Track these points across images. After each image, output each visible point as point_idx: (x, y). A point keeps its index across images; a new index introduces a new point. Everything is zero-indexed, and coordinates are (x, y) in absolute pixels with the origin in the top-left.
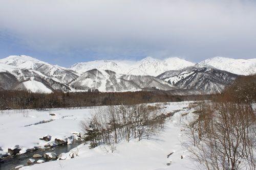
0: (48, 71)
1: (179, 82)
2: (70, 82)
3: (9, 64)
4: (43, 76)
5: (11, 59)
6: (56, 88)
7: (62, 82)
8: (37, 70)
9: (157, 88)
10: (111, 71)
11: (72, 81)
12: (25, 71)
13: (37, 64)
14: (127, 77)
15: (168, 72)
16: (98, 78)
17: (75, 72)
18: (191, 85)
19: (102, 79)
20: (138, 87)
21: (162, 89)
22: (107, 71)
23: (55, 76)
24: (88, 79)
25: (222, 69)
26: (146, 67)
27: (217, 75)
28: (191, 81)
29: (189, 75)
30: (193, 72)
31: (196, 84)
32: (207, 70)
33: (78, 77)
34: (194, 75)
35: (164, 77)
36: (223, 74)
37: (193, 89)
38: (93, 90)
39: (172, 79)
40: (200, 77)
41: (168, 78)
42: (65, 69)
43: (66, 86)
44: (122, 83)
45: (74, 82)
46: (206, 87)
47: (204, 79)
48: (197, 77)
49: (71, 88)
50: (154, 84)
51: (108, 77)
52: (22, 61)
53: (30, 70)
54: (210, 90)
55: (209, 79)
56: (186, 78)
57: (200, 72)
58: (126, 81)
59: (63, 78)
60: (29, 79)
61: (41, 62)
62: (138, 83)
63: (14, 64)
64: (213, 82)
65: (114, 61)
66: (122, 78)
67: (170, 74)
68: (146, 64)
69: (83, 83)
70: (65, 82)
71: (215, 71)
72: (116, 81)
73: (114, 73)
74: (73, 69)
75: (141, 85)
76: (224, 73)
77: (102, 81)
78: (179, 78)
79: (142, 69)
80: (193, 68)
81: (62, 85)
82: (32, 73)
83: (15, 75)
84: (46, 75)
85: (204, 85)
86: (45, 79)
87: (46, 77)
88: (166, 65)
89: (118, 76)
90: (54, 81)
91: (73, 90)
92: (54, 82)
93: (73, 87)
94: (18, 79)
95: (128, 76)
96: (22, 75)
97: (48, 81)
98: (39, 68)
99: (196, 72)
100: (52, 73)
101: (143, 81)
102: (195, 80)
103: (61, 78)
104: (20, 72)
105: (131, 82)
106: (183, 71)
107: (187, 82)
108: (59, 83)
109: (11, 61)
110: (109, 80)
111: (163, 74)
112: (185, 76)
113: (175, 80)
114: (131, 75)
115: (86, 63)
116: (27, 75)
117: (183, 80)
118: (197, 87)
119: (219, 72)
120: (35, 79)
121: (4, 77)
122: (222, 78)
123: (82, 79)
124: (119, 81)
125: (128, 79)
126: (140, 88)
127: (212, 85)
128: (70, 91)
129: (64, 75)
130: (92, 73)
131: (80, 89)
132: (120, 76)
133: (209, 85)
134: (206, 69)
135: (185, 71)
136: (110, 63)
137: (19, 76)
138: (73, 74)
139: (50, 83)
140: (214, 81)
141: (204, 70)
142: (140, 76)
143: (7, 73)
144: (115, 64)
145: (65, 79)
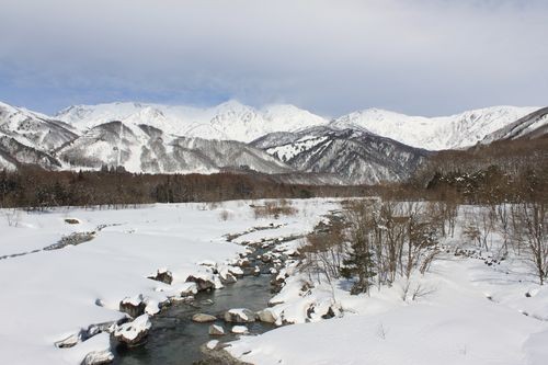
0: (6, 120)
1: (295, 158)
2: (59, 149)
6: (28, 160)
7: (40, 148)
9: (252, 168)
10: (152, 128)
11: (63, 146)
14: (187, 143)
15: (274, 134)
16: (124, 141)
17: (71, 127)
18: (321, 164)
19: (132, 144)
20: (212, 164)
21: (263, 171)
22: (143, 127)
23: (21, 132)
24: (100, 143)
25: (382, 135)
26: (226, 122)
27: (374, 145)
28: (321, 157)
29: (316, 143)
30: (326, 138)
31: (332, 162)
32: (354, 135)
33: (76, 137)
34: (327, 144)
35: (265, 144)
36: (386, 145)
37: (324, 172)
38: (112, 168)
39: (281, 151)
40: (339, 148)
41: (274, 147)
42: (46, 117)
43: (50, 158)
44: (176, 154)
45: (68, 148)
46: (351, 170)
47: (347, 152)
48: (334, 147)
49: (61, 162)
50: (245, 160)
51: (146, 141)
54: (359, 176)
55: (357, 154)
56: (311, 150)
57: (341, 137)
58: (186, 150)
59: (42, 138)
62: (212, 156)
64: (365, 159)
65: (156, 106)
66: (176, 144)
67: (277, 140)
68: (227, 117)
69: (90, 151)
70: (46, 147)
71: (369, 138)
72: (162, 149)
73: (160, 132)
74: (65, 119)
75: (217, 160)
76: (387, 142)
77: (131, 148)
78: (297, 148)
79: (219, 127)
80: (326, 128)
81: (40, 154)
85: (348, 165)
87: (1, 134)
88: (269, 119)
89: (167, 140)
90: (19, 144)
91: (66, 167)
92: (21, 146)
93: (66, 159)
95: (190, 139)
97: (6, 143)
99: (332, 137)
100: (14, 126)
101: (223, 152)
102: (331, 155)
103: (37, 137)
105: (197, 153)
106: (304, 135)
107: (312, 158)
108: (33, 149)
110: (149, 148)
111: (262, 139)
112: (309, 145)
113: (288, 152)
114: (197, 139)
115: (92, 107)
117: (305, 152)
118: (333, 170)
119: (379, 140)
122: (384, 153)
123: (87, 143)
124: (169, 150)
125: (191, 146)
126: (215, 166)
127: (364, 167)
128: (60, 169)
129: (45, 132)
130: (111, 128)
131: (84, 165)
132: (172, 139)
133: (358, 165)
134: (351, 132)
135: (309, 134)
136: (149, 109)
138: (66, 131)
139: (11, 149)
140: (368, 158)
141: (347, 135)
142: (215, 141)
144: (158, 113)
145: (45, 141)
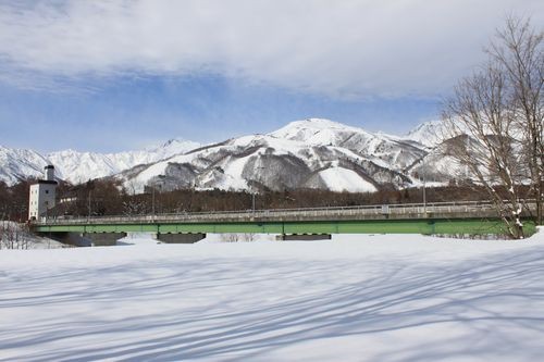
0: (365, 145)
2: (411, 167)
3: (291, 139)
4: (356, 156)
5: (292, 128)
6: (382, 179)
7: (393, 167)
8: (341, 145)
11: (414, 164)
12: (321, 150)
13: (341, 134)
17: (419, 144)
23: (378, 154)
24: (448, 158)
33: (426, 154)
38: (460, 182)
42: (398, 138)
43: (401, 175)
45: (418, 165)
49: (412, 179)
52: (313, 130)
53: (329, 148)
59: (396, 158)
60: (329, 166)
61: (349, 129)
63: (299, 137)
69: (439, 166)
70: (399, 166)
74: (415, 137)
81: (393, 173)
82: (334, 153)
83: (304, 158)
84: (360, 154)
86: (359, 163)
87: (361, 159)
90: (376, 166)
91: (417, 183)
92: (377, 167)
93: (416, 175)
94: (310, 165)
96: (316, 157)
97: (365, 166)
98: (345, 140)
100: (371, 150)
103: (391, 158)
104: (312, 152)
108: (387, 170)
109: (294, 133)
116: (324, 157)
120: (340, 165)
121: (285, 164)
123: (435, 160)
128: (411, 186)
129: (398, 153)
130: (457, 142)
131: (433, 180)
137: (310, 160)
138: (416, 149)
139: (370, 170)
143: (290, 156)
145: (398, 160)
